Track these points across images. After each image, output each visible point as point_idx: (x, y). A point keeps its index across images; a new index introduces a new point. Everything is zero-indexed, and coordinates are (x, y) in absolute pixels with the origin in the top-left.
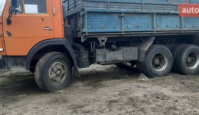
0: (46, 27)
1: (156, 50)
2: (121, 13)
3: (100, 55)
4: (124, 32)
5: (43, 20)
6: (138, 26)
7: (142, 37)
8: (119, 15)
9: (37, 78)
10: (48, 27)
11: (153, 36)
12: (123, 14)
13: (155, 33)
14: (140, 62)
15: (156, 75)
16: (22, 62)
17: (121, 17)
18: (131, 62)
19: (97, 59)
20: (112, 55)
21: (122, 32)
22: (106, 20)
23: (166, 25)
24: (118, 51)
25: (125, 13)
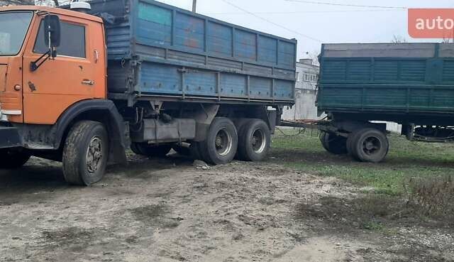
0: (84, 80)
1: (221, 124)
2: (181, 67)
3: (149, 128)
4: (186, 95)
5: (81, 67)
6: (200, 88)
7: (203, 104)
8: (180, 70)
9: (71, 162)
10: (88, 80)
11: (218, 104)
12: (184, 70)
13: (220, 99)
14: (198, 142)
15: (220, 161)
16: (40, 135)
17: (181, 73)
18: (188, 141)
19: (145, 135)
20: (164, 130)
21: (181, 95)
22: (162, 75)
23: (231, 89)
24: (172, 123)
25: (186, 67)
